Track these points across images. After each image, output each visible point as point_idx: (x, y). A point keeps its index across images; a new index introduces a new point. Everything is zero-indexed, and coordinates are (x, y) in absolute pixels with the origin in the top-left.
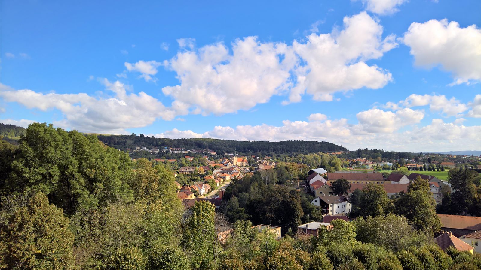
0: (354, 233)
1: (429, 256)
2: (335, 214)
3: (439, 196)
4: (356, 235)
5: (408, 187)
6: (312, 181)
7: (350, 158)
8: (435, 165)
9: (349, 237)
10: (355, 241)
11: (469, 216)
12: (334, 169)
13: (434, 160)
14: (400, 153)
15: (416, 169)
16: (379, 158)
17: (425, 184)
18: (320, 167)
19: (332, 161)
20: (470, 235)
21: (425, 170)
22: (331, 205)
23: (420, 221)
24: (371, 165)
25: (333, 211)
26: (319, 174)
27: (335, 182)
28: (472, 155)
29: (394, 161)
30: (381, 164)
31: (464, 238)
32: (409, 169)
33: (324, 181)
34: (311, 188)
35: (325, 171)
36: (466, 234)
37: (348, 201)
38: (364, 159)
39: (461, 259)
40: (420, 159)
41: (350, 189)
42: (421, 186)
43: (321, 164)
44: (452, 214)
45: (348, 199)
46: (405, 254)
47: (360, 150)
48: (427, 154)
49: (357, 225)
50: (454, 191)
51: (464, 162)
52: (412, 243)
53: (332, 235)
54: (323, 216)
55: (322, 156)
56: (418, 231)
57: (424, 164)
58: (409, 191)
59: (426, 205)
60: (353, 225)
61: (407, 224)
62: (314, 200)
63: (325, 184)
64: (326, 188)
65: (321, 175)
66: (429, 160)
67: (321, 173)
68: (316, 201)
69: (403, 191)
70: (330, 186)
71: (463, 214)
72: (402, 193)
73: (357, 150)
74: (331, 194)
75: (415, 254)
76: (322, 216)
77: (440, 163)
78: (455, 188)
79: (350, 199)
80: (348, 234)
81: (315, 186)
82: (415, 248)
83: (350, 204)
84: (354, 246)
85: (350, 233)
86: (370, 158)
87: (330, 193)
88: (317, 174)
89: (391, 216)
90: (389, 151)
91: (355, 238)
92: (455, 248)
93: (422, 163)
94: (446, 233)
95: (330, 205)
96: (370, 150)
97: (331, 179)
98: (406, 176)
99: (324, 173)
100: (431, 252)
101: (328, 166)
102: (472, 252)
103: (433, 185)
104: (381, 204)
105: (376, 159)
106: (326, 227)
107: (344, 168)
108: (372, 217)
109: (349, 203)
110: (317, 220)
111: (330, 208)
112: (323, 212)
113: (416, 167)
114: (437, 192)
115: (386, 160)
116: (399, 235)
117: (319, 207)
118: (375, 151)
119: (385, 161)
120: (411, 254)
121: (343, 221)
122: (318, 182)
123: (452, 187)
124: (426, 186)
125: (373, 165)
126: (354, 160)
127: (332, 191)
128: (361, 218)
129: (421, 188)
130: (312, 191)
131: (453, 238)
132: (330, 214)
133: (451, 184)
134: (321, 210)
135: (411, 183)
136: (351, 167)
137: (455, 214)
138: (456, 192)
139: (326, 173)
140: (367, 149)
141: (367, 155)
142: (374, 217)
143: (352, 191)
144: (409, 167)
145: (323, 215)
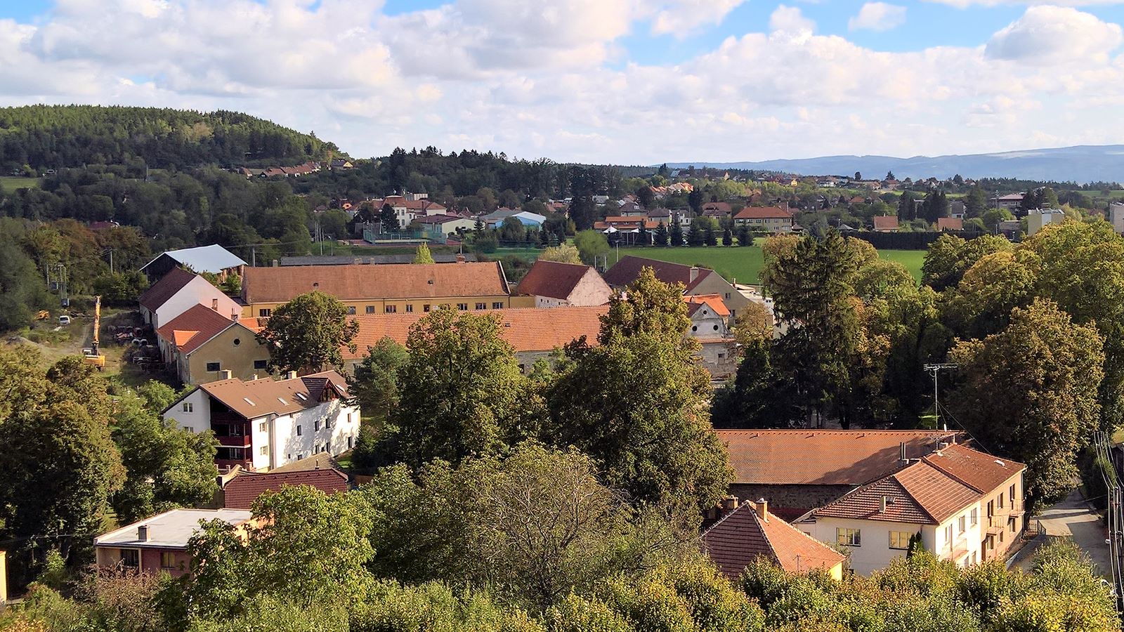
0: (365, 542)
1: (674, 607)
2: (281, 462)
3: (724, 351)
4: (370, 553)
5: (602, 318)
6: (166, 313)
7: (352, 192)
8: (714, 220)
9: (342, 566)
10: (370, 580)
11: (833, 428)
12: (281, 247)
13: (714, 199)
14: (576, 169)
15: (642, 239)
16: (488, 192)
17: (670, 304)
18: (204, 240)
19: (269, 211)
20: (833, 507)
21: (677, 242)
22: (264, 420)
23: (648, 465)
24: (448, 228)
25: (271, 450)
26: (204, 275)
27: (281, 311)
28: (858, 174)
29: (552, 205)
30: (497, 220)
31: (813, 519)
32: (612, 239)
33: (227, 307)
34: (163, 346)
35: (234, 261)
36: (819, 505)
37: (343, 399)
38: (417, 197)
39: (794, 605)
40: (659, 192)
41: (354, 341)
42: (656, 311)
43: (214, 224)
44: (773, 427)
45: (342, 388)
46: (580, 610)
47: (398, 156)
48: (689, 172)
49: (381, 507)
50: (784, 328)
51: (826, 205)
52: (612, 563)
53: (262, 562)
54: (225, 479)
55: (216, 186)
56: (635, 507)
57: (675, 217)
58: (606, 339)
59: (672, 392)
60: (362, 508)
61: (594, 480)
62: (180, 405)
63: (232, 323)
64: (237, 342)
65: (211, 278)
66: (694, 200)
67: (215, 270)
68: (188, 409)
69: (583, 339)
70: (256, 329)
71: (813, 424)
72: (577, 348)
73: (389, 153)
74: (262, 370)
75: (620, 609)
76: (219, 480)
77: (735, 212)
78: (788, 317)
79: (354, 388)
80: (337, 550)
81: (182, 337)
82: (620, 584)
83: (350, 410)
84: (361, 604)
85: (345, 545)
86: (449, 190)
87: (259, 365)
88: (189, 275)
89: (532, 453)
90: (530, 159)
91: (368, 565)
92: (775, 562)
93: (664, 210)
94: (747, 508)
95: (255, 425)
96: (446, 153)
97: (262, 300)
98: (600, 271)
99: (229, 271)
100: (681, 591)
101: (251, 238)
102: (836, 573)
103: (704, 308)
104: (487, 402)
105: (470, 198)
106: (230, 528)
107: (326, 243)
108: (447, 463)
109: (348, 405)
110: (190, 498)
111: (259, 438)
112: (224, 458)
113: (642, 231)
114: (718, 337)
115: (517, 201)
116: (559, 531)
117: (202, 438)
118: (468, 158)
119: (512, 208)
120: (605, 610)
121: (314, 493)
122: (200, 318)
123: (776, 310)
124: (673, 310)
125: (460, 223)
126: (377, 202)
127: (267, 357)
128: (399, 472)
129: (654, 322)
130: (168, 359)
131: (770, 524)
132: (260, 463)
133: (775, 297)
134: (215, 452)
135: (614, 302)
136: (360, 236)
137: (784, 426)
138: (792, 331)
139: (238, 268)
140: (430, 152)
141: (433, 179)
142: (455, 466)
143: (363, 352)
144: (613, 230)
145: (224, 473)
